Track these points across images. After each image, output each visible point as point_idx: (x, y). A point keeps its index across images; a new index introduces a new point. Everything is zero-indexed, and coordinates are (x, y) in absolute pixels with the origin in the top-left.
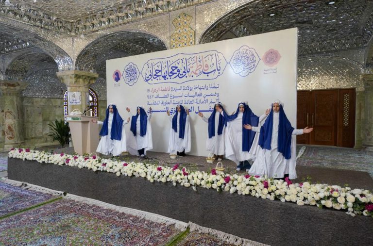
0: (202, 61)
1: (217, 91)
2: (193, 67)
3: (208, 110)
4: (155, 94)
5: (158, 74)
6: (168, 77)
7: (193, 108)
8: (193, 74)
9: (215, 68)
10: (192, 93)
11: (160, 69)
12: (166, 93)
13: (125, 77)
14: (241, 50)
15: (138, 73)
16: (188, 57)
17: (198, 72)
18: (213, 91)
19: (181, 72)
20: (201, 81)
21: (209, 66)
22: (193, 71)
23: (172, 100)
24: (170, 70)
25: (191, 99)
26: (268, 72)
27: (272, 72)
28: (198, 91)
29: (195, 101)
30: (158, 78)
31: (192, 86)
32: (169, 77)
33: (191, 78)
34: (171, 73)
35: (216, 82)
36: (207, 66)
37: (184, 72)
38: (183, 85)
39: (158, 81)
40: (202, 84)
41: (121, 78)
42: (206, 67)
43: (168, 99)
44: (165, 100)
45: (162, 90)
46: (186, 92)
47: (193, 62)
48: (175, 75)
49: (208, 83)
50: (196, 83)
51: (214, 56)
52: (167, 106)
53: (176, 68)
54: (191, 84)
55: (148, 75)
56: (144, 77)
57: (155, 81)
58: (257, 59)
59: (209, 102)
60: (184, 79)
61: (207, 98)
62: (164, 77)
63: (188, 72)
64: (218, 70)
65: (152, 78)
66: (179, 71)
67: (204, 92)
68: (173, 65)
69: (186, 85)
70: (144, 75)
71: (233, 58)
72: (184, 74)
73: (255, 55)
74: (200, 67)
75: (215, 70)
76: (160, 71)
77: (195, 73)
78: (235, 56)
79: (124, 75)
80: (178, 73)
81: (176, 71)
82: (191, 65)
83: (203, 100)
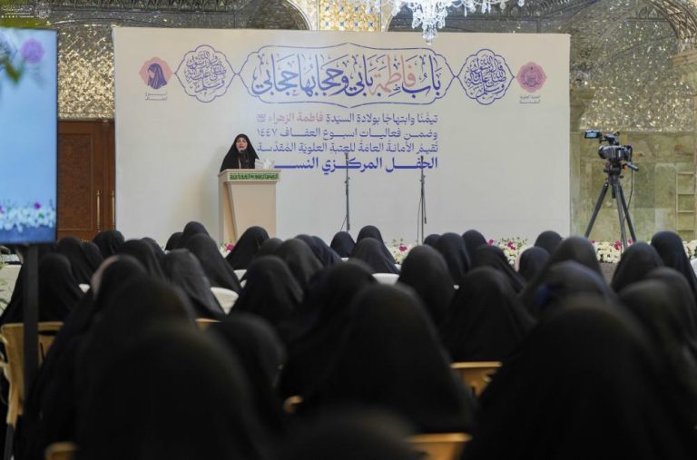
0: (400, 67)
1: (434, 128)
2: (380, 75)
3: (415, 164)
4: (282, 128)
5: (290, 82)
6: (316, 89)
7: (380, 160)
8: (380, 90)
9: (428, 82)
10: (378, 129)
11: (295, 69)
12: (312, 127)
13: (183, 79)
14: (479, 56)
15: (229, 74)
16: (368, 53)
17: (392, 87)
18: (425, 128)
19: (352, 83)
20: (400, 107)
21: (417, 78)
22: (380, 85)
23: (329, 142)
24: (324, 76)
25: (376, 142)
26: (526, 100)
27: (533, 100)
28: (393, 127)
29: (386, 147)
30: (290, 90)
31: (377, 115)
32: (321, 92)
33: (376, 99)
34: (325, 82)
35: (431, 112)
36: (412, 77)
37: (359, 84)
38: (356, 111)
39: (290, 98)
40: (400, 112)
41: (172, 81)
42: (409, 79)
43: (318, 141)
44: (309, 142)
45: (299, 119)
46: (364, 127)
47: (380, 65)
48: (336, 89)
49: (413, 111)
50: (389, 110)
51: (427, 60)
52: (314, 154)
53: (340, 72)
54: (377, 112)
55: (260, 81)
56: (249, 86)
57: (281, 96)
58: (509, 77)
59: (417, 148)
60: (359, 98)
61: (412, 140)
62: (308, 90)
63: (369, 85)
64: (437, 88)
65: (273, 89)
66: (346, 80)
67: (406, 129)
68: (333, 66)
69: (363, 111)
70: (249, 82)
71: (465, 69)
72: (359, 88)
73: (505, 68)
74: (397, 77)
75: (429, 87)
76: (295, 75)
77: (386, 90)
78: (468, 65)
79: (181, 74)
80: (343, 85)
81: (338, 80)
82: (376, 72)
83: (402, 144)
